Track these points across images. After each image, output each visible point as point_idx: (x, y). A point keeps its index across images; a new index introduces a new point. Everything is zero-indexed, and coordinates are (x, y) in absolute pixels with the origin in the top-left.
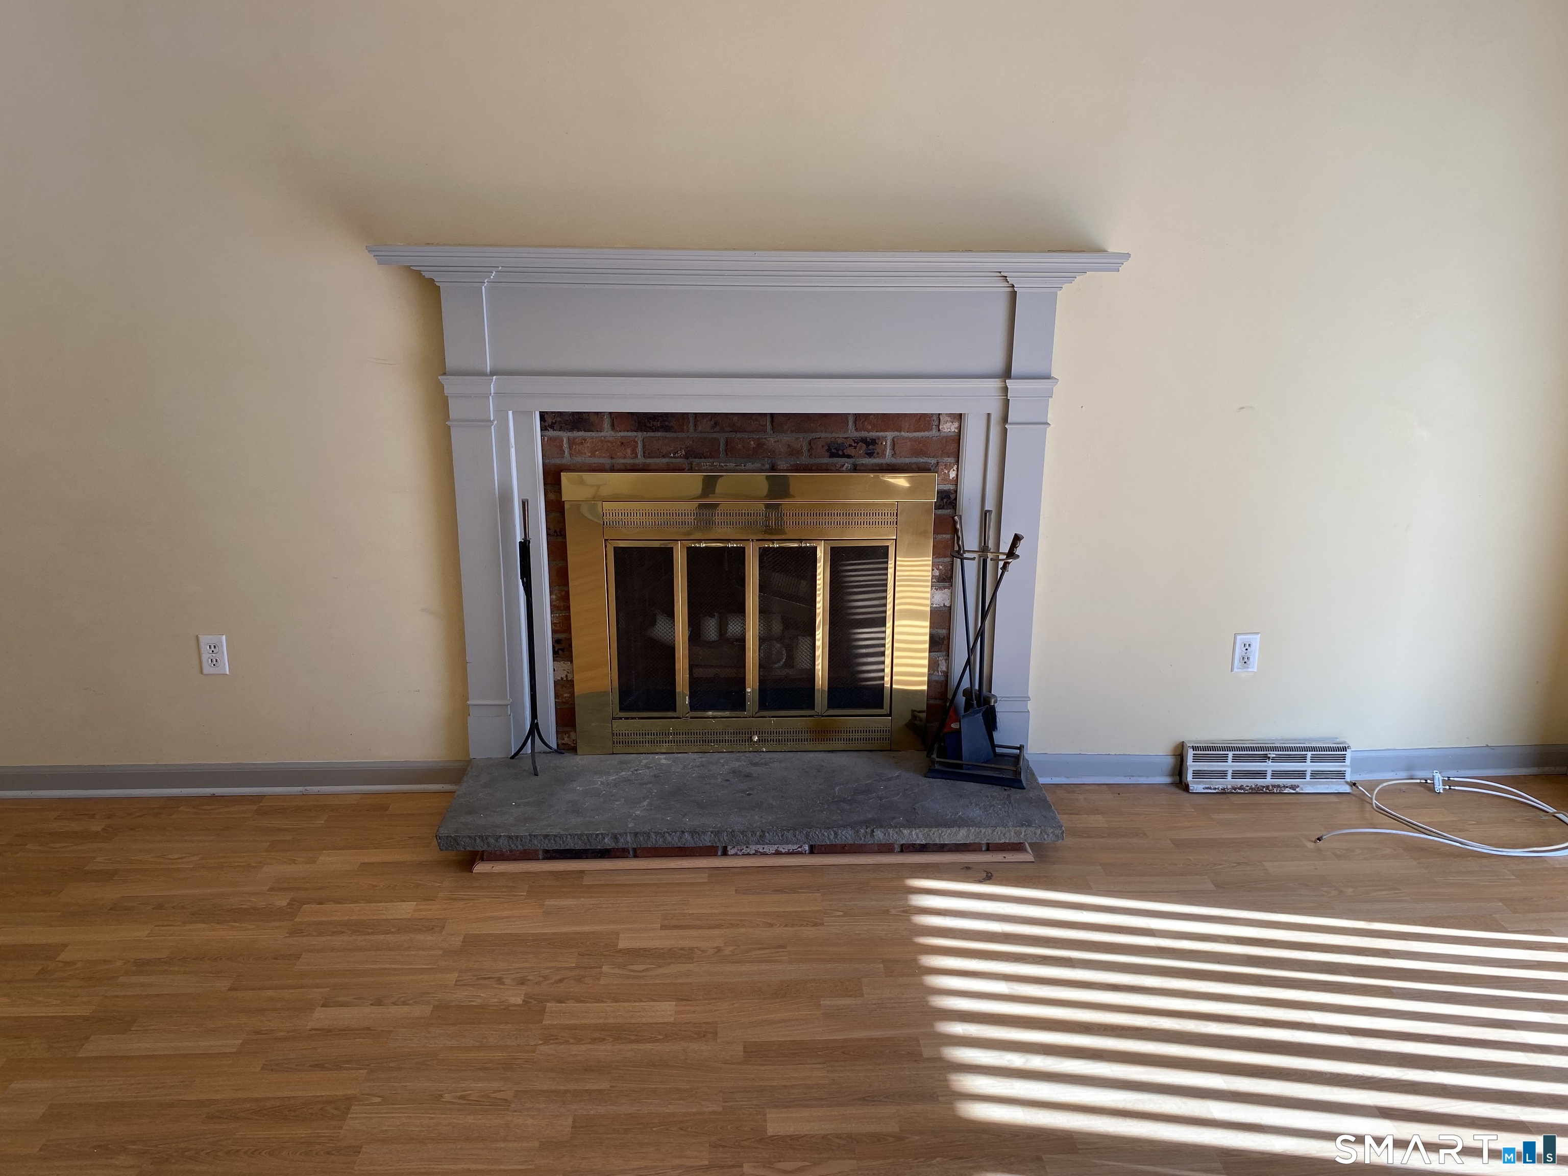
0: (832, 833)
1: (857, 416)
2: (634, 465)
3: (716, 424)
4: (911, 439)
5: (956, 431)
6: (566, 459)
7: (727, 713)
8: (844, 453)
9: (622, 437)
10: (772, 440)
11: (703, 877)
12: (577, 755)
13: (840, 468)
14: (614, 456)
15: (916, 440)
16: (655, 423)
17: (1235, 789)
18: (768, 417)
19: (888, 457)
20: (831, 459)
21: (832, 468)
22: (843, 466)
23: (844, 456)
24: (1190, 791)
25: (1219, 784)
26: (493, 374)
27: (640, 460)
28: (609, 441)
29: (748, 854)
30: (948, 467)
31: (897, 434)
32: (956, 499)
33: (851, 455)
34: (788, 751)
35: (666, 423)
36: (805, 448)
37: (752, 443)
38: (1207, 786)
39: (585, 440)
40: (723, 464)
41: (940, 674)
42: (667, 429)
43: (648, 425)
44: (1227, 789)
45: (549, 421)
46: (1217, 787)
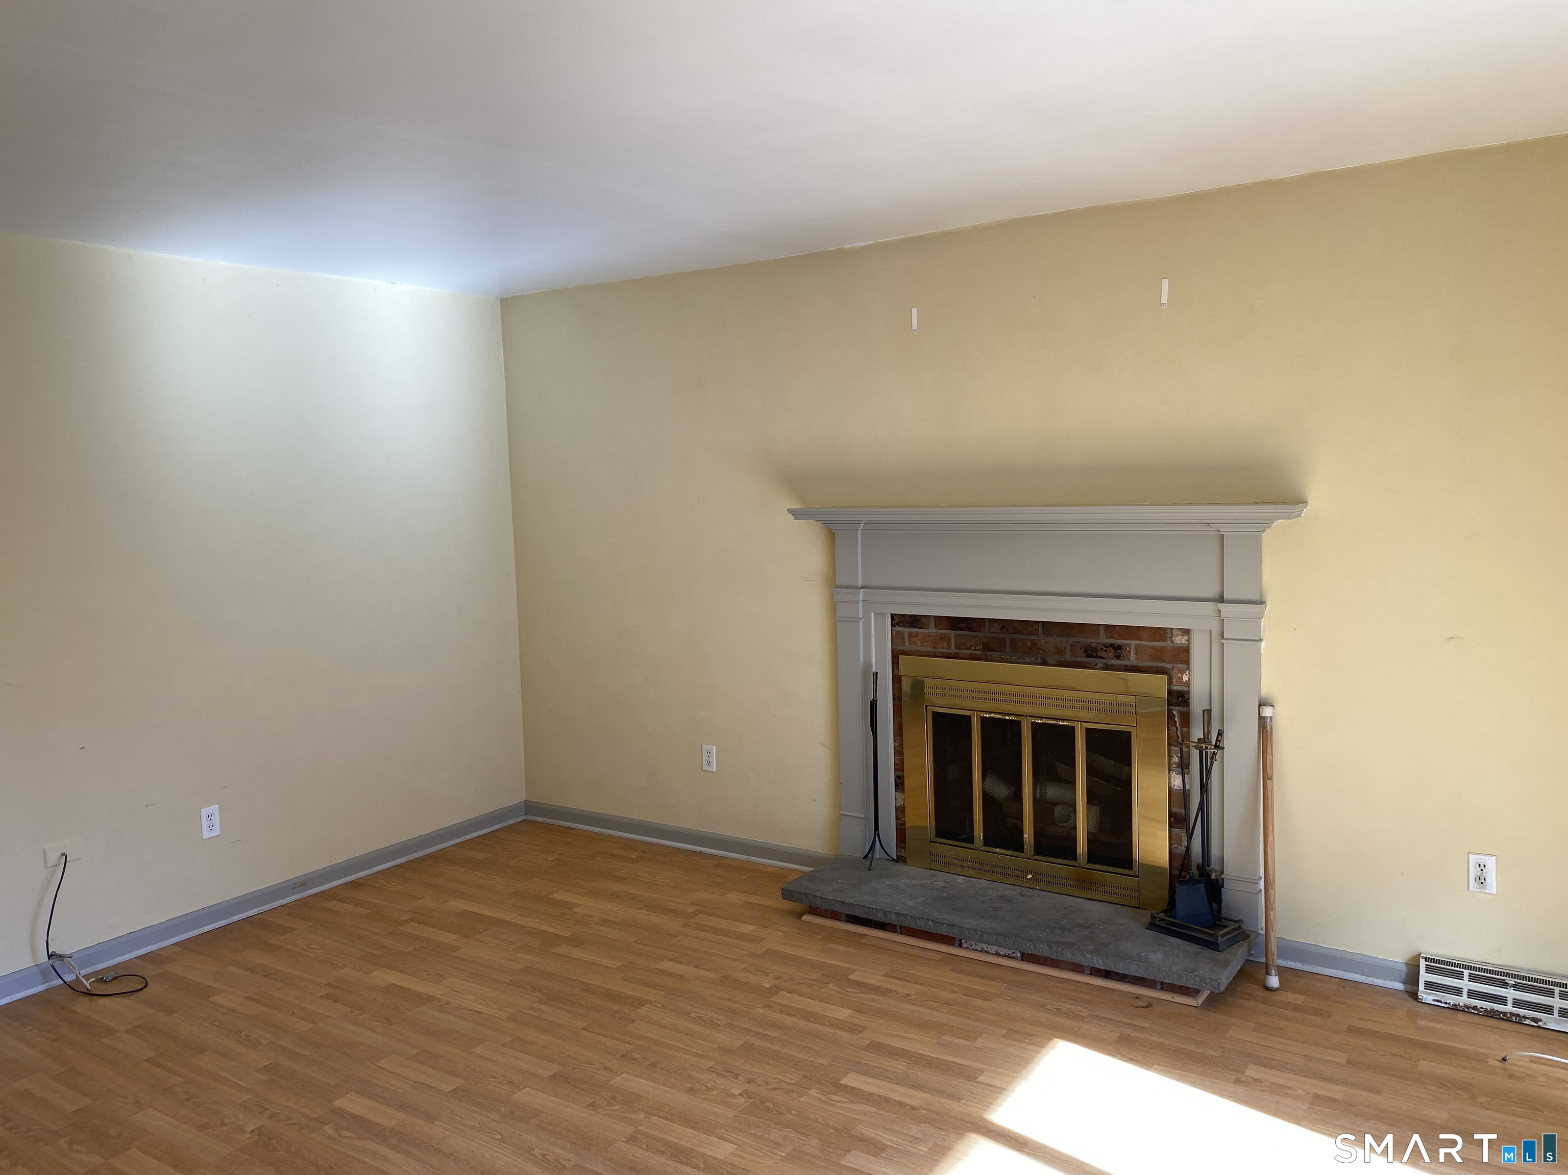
0: (1033, 945)
1: (1107, 627)
2: (948, 653)
3: (1003, 627)
4: (1150, 647)
5: (1187, 643)
6: (907, 646)
7: (1010, 852)
8: (1097, 655)
9: (941, 633)
10: (1042, 640)
11: (938, 957)
12: (907, 865)
13: (1095, 666)
14: (936, 647)
15: (1154, 648)
16: (962, 625)
17: (1468, 1008)
18: (1041, 623)
19: (1133, 659)
20: (1088, 659)
21: (1088, 666)
22: (1097, 664)
23: (1097, 657)
24: (1419, 1000)
25: (1452, 999)
26: (862, 588)
27: (953, 650)
28: (932, 636)
29: (976, 950)
30: (1182, 672)
31: (1138, 642)
32: (1189, 699)
33: (1102, 657)
34: (1056, 893)
35: (970, 625)
36: (1068, 650)
37: (1029, 642)
38: (1437, 999)
39: (918, 634)
40: (1008, 657)
41: (1183, 848)
42: (971, 629)
43: (958, 626)
44: (1459, 1005)
45: (897, 620)
46: (1448, 1002)
